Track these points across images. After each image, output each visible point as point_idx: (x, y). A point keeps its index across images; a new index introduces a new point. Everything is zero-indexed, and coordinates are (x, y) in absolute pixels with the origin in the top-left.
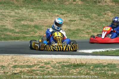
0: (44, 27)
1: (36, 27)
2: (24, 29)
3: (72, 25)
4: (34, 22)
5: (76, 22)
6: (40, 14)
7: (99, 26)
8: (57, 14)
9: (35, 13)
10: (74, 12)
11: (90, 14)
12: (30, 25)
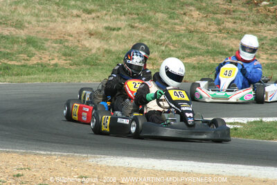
0: (49, 44)
1: (30, 41)
2: (5, 47)
3: (113, 41)
4: (26, 30)
5: (120, 32)
6: (36, 11)
7: (173, 43)
8: (75, 12)
9: (25, 7)
10: (114, 7)
11: (151, 14)
12: (18, 38)
